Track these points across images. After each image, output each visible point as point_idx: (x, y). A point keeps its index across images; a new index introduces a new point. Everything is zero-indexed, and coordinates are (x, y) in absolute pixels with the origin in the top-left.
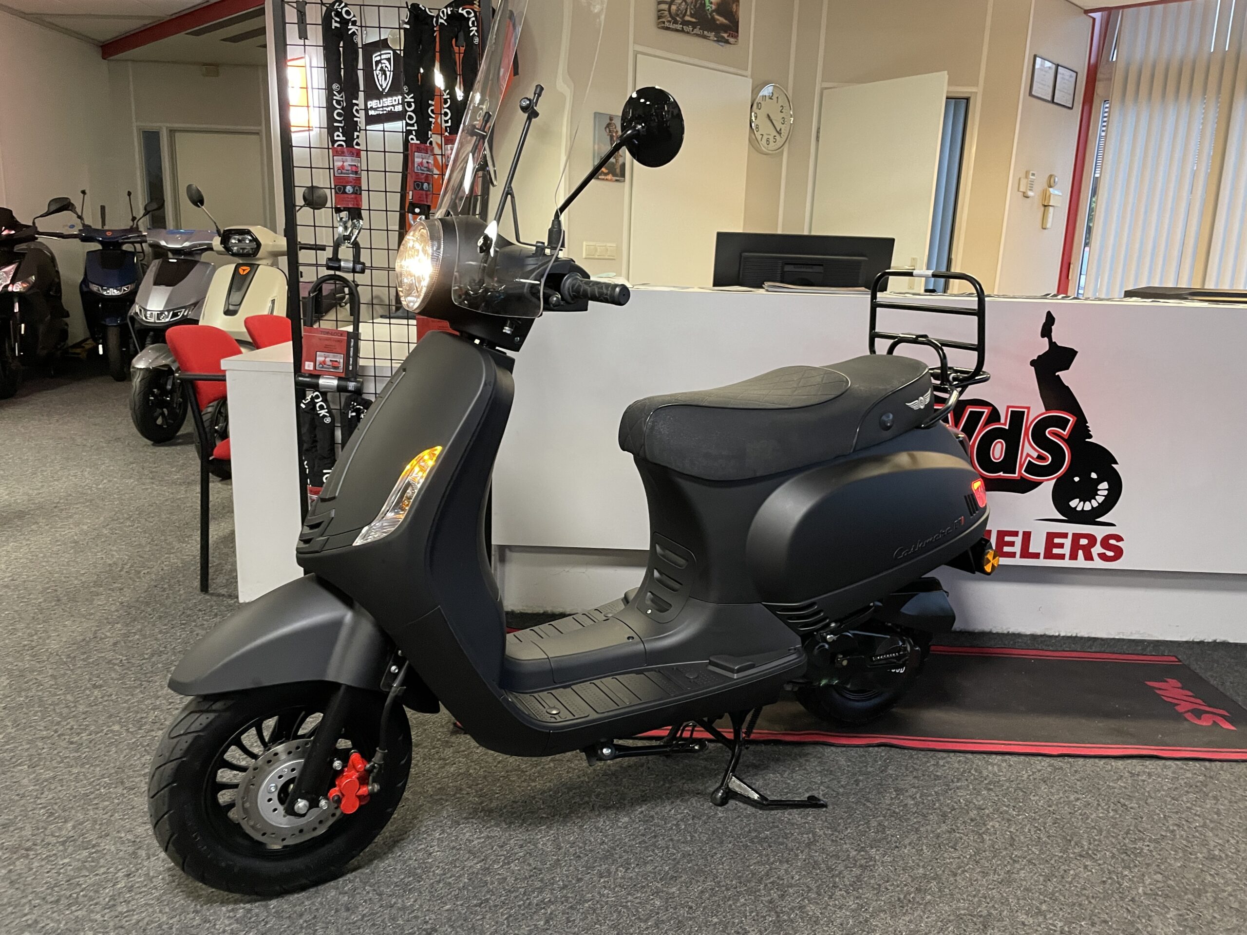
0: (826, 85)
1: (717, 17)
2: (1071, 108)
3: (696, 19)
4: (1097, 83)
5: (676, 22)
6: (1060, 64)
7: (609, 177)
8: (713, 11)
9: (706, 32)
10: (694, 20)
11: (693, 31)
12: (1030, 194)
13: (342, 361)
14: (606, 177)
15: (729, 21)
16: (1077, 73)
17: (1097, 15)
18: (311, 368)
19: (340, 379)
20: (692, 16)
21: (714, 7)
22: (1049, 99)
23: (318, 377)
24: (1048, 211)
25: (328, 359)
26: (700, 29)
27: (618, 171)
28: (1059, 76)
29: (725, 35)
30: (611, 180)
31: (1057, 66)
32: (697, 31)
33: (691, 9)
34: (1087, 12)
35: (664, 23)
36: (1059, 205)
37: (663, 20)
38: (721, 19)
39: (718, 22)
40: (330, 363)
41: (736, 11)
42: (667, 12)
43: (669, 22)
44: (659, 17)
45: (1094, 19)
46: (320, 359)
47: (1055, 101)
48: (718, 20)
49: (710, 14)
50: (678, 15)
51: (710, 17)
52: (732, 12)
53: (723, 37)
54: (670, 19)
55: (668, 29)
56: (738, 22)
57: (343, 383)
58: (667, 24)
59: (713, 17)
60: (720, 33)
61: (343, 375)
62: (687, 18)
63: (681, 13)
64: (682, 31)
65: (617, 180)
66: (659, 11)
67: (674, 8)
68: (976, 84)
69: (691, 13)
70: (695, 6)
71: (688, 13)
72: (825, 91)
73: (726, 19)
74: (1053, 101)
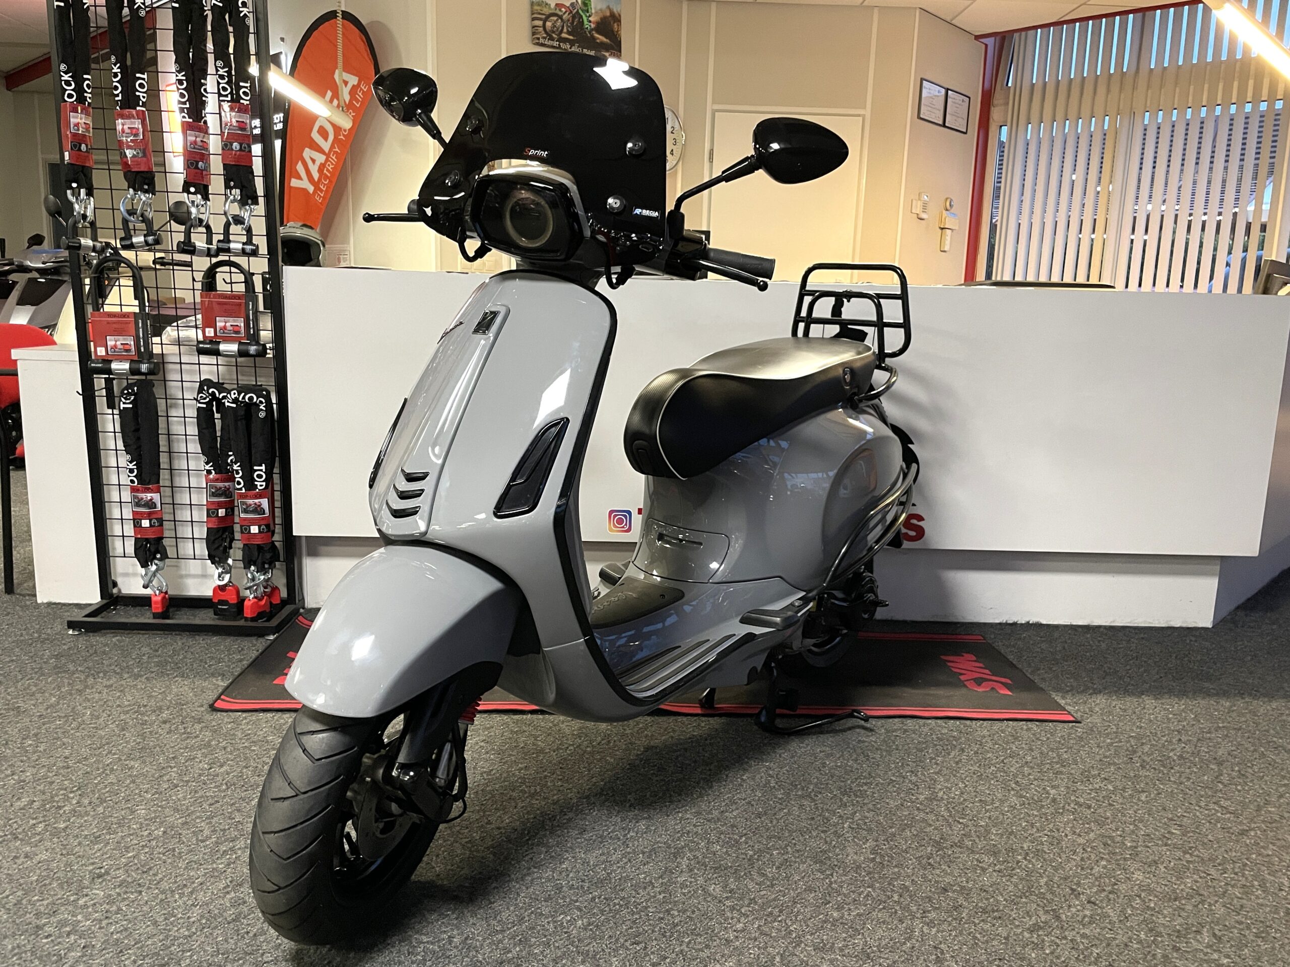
0: (716, 107)
1: (597, 35)
2: (965, 133)
3: (573, 36)
4: (992, 108)
5: (552, 39)
6: (949, 88)
8: (592, 30)
9: (585, 51)
10: (571, 37)
11: (571, 48)
12: (924, 216)
13: (132, 343)
15: (610, 40)
16: (969, 98)
17: (990, 41)
18: (104, 353)
19: (132, 361)
20: (569, 33)
21: (593, 26)
22: (941, 122)
23: (110, 361)
24: (945, 233)
25: (119, 343)
26: (579, 46)
28: (949, 100)
31: (947, 90)
32: (575, 48)
33: (568, 26)
34: (977, 38)
35: (539, 39)
36: (957, 228)
37: (538, 36)
38: (601, 38)
39: (598, 41)
40: (122, 347)
41: (618, 31)
42: (541, 29)
43: (545, 38)
44: (534, 34)
45: (986, 46)
46: (111, 343)
47: (947, 125)
48: (598, 39)
49: (590, 32)
50: (554, 32)
51: (589, 35)
52: (613, 31)
54: (545, 35)
55: (543, 45)
56: (620, 41)
57: (135, 366)
58: (542, 41)
59: (592, 36)
60: (600, 51)
61: (136, 358)
62: (564, 35)
63: (558, 29)
66: (534, 27)
67: (549, 24)
68: (865, 108)
69: (568, 30)
70: (572, 24)
71: (565, 30)
72: (716, 113)
73: (607, 38)
74: (944, 125)
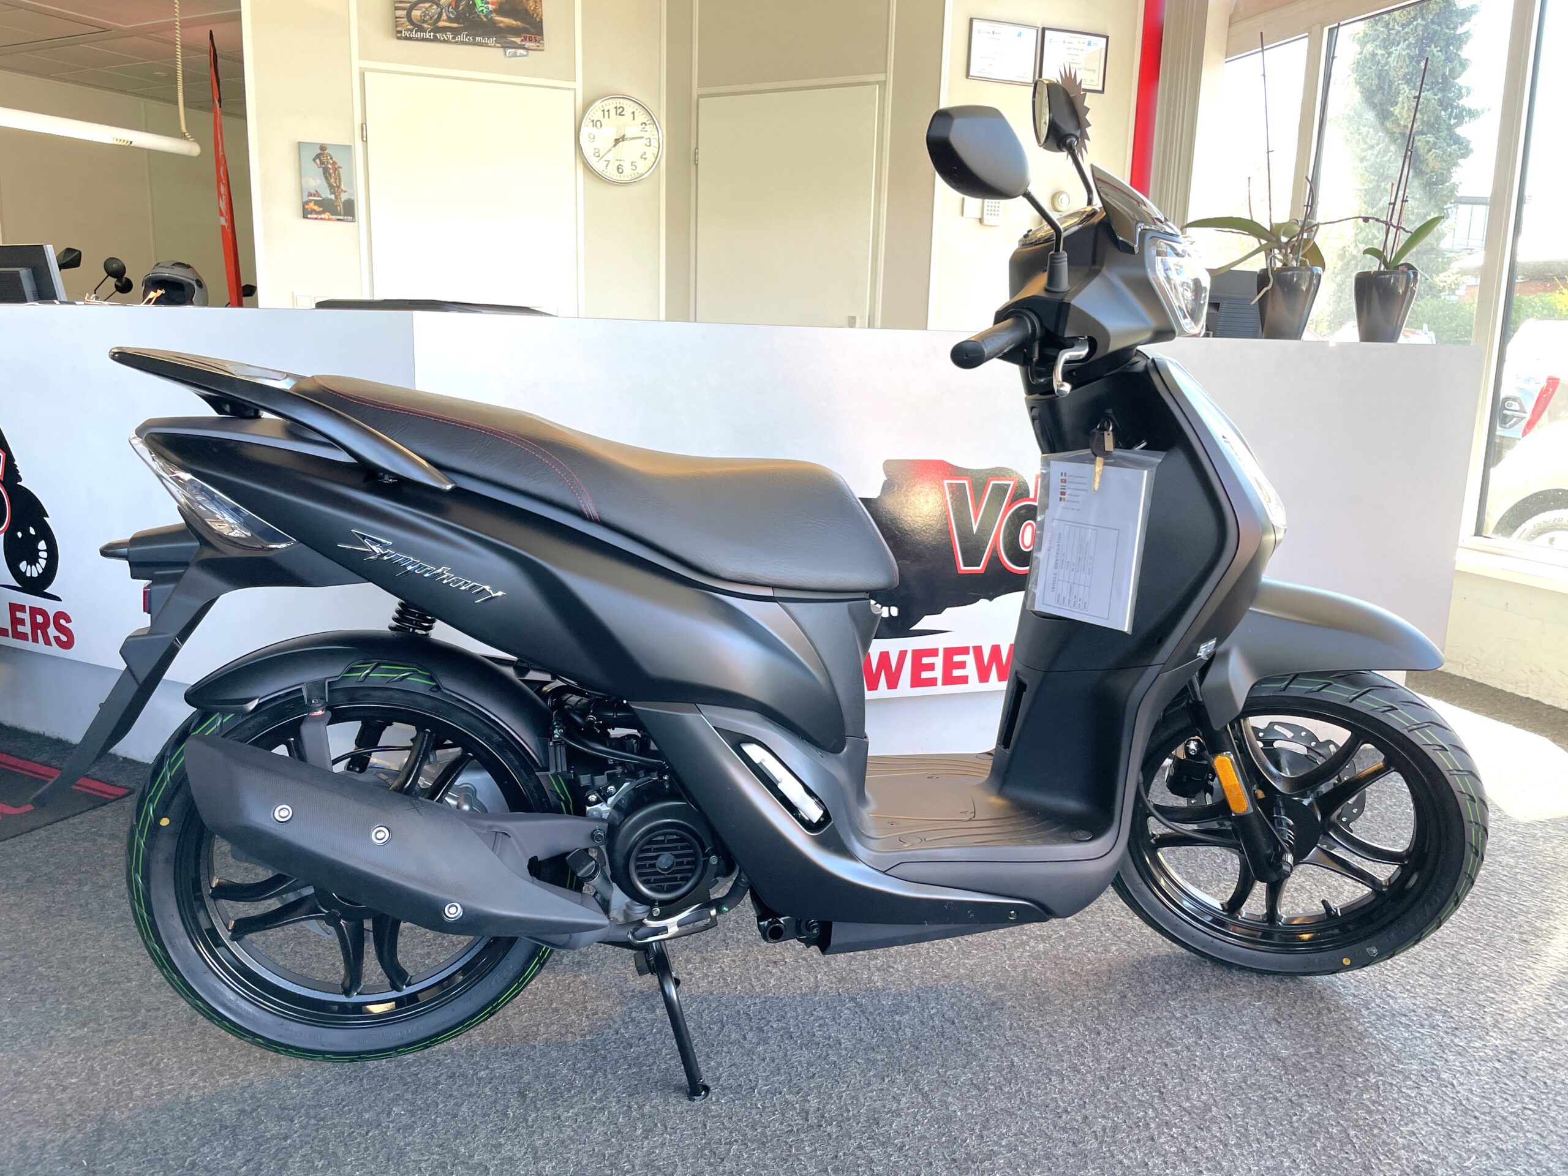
0: (701, 92)
2: (1102, 92)
5: (423, 30)
6: (1049, 26)
7: (326, 216)
8: (491, 12)
9: (478, 39)
11: (454, 38)
14: (320, 216)
15: (524, 22)
16: (1109, 38)
21: (492, 7)
26: (467, 35)
27: (340, 208)
28: (1050, 45)
29: (518, 40)
30: (329, 219)
31: (1043, 30)
32: (462, 37)
35: (401, 32)
37: (400, 29)
38: (506, 21)
41: (536, 9)
42: (406, 20)
43: (410, 30)
44: (397, 26)
50: (425, 22)
51: (485, 19)
52: (526, 12)
53: (516, 43)
54: (411, 27)
55: (406, 38)
56: (541, 22)
58: (407, 34)
59: (491, 21)
60: (506, 37)
63: (431, 18)
64: (435, 40)
65: (338, 220)
66: (396, 19)
67: (416, 14)
68: (885, 70)
70: (456, 7)
72: (701, 100)
73: (517, 20)
